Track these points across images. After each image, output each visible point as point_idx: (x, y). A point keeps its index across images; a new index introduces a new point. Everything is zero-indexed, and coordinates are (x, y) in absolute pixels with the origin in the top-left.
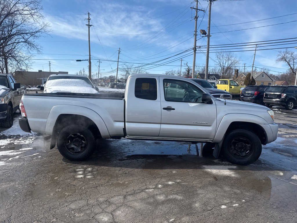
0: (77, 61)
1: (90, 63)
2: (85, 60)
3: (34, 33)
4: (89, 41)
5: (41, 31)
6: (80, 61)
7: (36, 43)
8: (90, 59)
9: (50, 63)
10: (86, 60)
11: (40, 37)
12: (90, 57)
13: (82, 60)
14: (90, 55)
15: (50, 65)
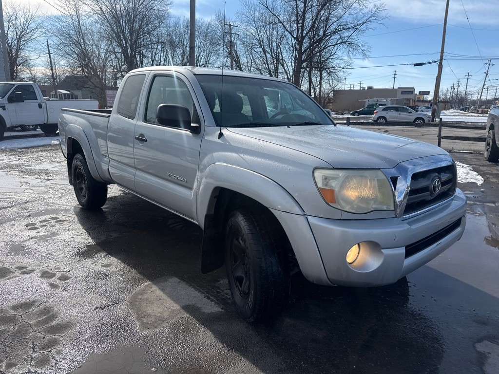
0: (416, 65)
1: (441, 67)
2: (430, 63)
3: (359, 27)
4: (445, 24)
5: (370, 21)
6: (421, 64)
7: (361, 42)
8: (441, 59)
9: (395, 74)
10: (433, 62)
11: (366, 32)
12: (442, 56)
13: (425, 64)
14: (442, 52)
15: (395, 77)
